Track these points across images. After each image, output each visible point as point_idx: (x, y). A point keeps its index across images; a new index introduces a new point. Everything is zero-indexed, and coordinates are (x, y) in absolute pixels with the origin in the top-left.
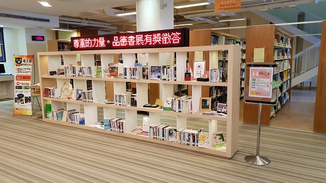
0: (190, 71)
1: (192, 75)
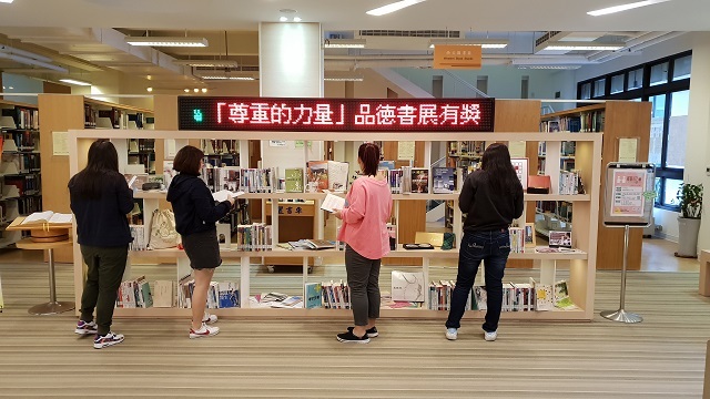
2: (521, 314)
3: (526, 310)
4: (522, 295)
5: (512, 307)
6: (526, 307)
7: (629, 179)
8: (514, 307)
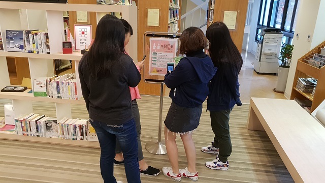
0: (71, 39)
1: (73, 44)
2: (79, 142)
3: (82, 139)
4: (78, 130)
5: (72, 137)
6: (82, 137)
7: (163, 46)
8: (73, 137)
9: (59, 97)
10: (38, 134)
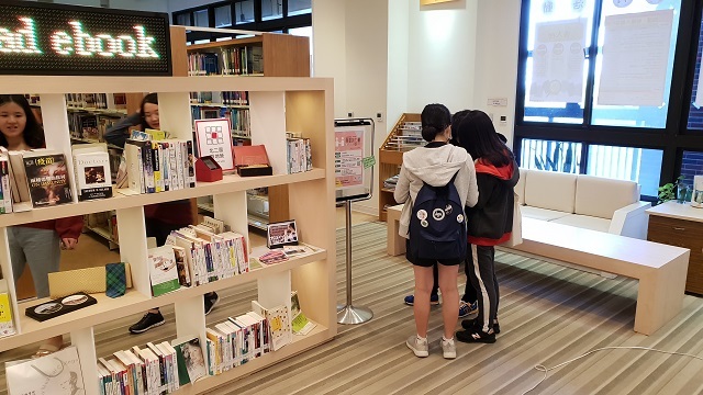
3: (259, 355)
4: (252, 336)
5: (240, 357)
6: (258, 350)
7: (348, 140)
8: (243, 357)
9: (211, 280)
10: (164, 388)
